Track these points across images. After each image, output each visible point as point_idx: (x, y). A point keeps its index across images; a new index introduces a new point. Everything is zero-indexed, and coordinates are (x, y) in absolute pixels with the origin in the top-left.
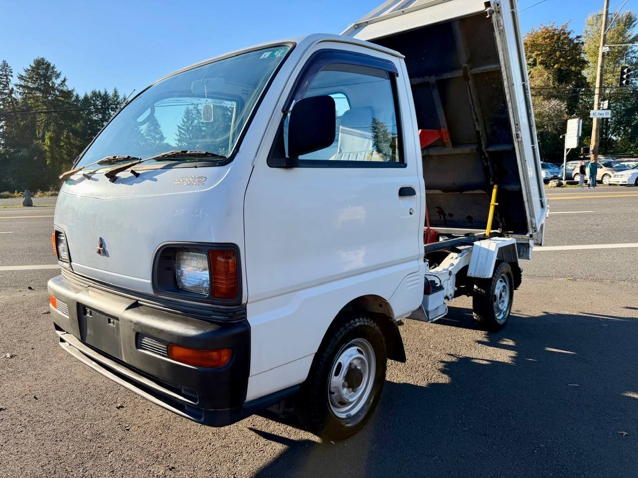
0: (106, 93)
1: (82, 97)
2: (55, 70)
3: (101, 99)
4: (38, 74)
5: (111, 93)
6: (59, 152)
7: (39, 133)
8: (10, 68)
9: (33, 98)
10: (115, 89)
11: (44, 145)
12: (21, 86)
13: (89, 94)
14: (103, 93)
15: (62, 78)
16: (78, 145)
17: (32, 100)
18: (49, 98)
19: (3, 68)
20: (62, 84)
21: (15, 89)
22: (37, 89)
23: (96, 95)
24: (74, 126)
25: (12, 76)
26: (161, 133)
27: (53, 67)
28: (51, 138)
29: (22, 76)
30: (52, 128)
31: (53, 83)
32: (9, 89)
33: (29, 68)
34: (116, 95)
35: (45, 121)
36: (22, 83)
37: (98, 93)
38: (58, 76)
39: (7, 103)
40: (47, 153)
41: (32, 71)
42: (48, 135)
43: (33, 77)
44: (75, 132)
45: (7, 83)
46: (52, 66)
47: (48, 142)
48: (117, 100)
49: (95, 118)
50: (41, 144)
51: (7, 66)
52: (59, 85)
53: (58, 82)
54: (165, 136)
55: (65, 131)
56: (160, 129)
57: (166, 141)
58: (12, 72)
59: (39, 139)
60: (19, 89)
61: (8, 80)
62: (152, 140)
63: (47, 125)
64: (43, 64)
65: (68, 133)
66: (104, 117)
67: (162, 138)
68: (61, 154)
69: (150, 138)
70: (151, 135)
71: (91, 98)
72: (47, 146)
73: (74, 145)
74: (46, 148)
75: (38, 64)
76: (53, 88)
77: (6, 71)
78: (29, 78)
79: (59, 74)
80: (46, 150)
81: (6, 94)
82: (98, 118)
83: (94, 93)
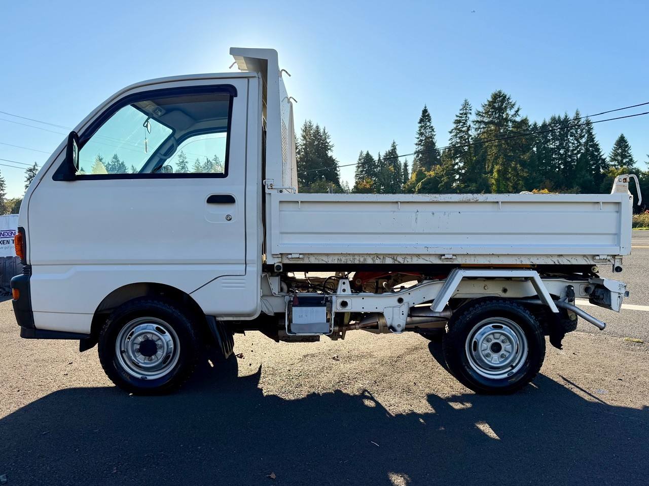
0: (566, 116)
1: (540, 124)
2: (510, 101)
3: (560, 125)
4: (494, 107)
5: (571, 116)
6: (505, 185)
7: (488, 167)
8: (470, 106)
9: (486, 133)
10: (577, 111)
11: (492, 178)
12: (477, 122)
13: (548, 121)
14: (562, 117)
15: (516, 108)
16: (524, 177)
17: (485, 134)
18: (502, 131)
19: (464, 107)
20: (515, 114)
21: (472, 125)
22: (491, 122)
23: (555, 121)
24: (522, 157)
25: (471, 113)
26: (630, 156)
27: (509, 98)
28: (499, 171)
29: (479, 112)
30: (500, 161)
31: (507, 114)
32: (467, 126)
33: (487, 103)
34: (577, 118)
35: (495, 154)
36: (479, 119)
37: (557, 118)
38: (512, 106)
39: (464, 140)
40: (494, 186)
41: (489, 105)
42: (497, 167)
43: (489, 111)
44: (523, 164)
45: (466, 121)
46: (507, 97)
47: (496, 175)
48: (578, 123)
49: (552, 146)
50: (489, 178)
51: (468, 104)
52: (513, 116)
53: (511, 112)
54: (635, 159)
55: (514, 163)
56: (629, 152)
57: (635, 166)
58: (471, 110)
59: (488, 173)
60: (475, 125)
61: (467, 118)
62: (618, 165)
63: (497, 158)
64: (500, 97)
65: (516, 164)
66: (561, 144)
67: (631, 162)
68: (507, 186)
69: (616, 163)
70: (616, 160)
71: (550, 125)
72: (494, 179)
73: (521, 176)
74: (493, 181)
75: (495, 97)
76: (506, 120)
77: (466, 109)
78: (485, 113)
79: (514, 105)
80: (493, 183)
81: (464, 132)
82: (554, 145)
83: (553, 119)
